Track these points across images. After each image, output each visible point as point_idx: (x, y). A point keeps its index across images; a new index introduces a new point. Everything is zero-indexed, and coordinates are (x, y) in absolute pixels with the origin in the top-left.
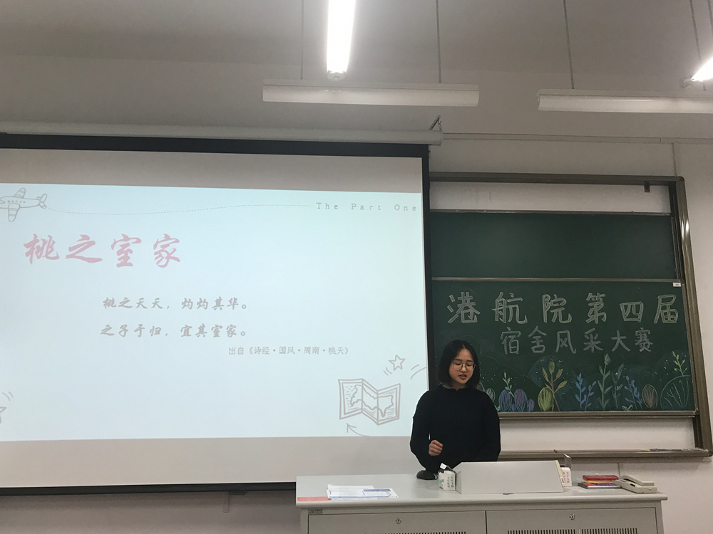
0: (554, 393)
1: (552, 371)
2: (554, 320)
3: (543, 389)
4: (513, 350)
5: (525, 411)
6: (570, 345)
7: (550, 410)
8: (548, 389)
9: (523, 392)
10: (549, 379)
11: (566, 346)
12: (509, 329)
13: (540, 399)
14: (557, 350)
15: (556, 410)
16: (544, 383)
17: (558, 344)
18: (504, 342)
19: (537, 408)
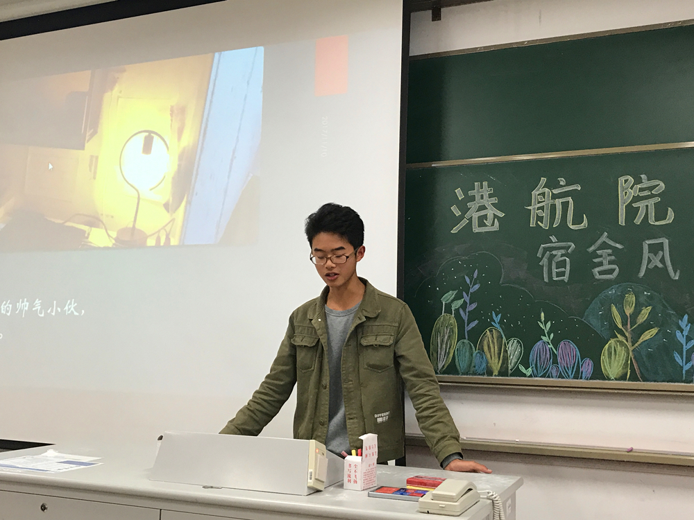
0: (631, 349)
1: (629, 311)
2: (638, 221)
3: (612, 341)
4: (559, 275)
5: (574, 378)
6: (669, 263)
7: (623, 378)
8: (621, 343)
9: (573, 345)
10: (624, 324)
11: (660, 265)
12: (553, 239)
13: (604, 358)
14: (642, 274)
15: (634, 378)
16: (613, 331)
17: (645, 262)
18: (545, 261)
19: (598, 374)
